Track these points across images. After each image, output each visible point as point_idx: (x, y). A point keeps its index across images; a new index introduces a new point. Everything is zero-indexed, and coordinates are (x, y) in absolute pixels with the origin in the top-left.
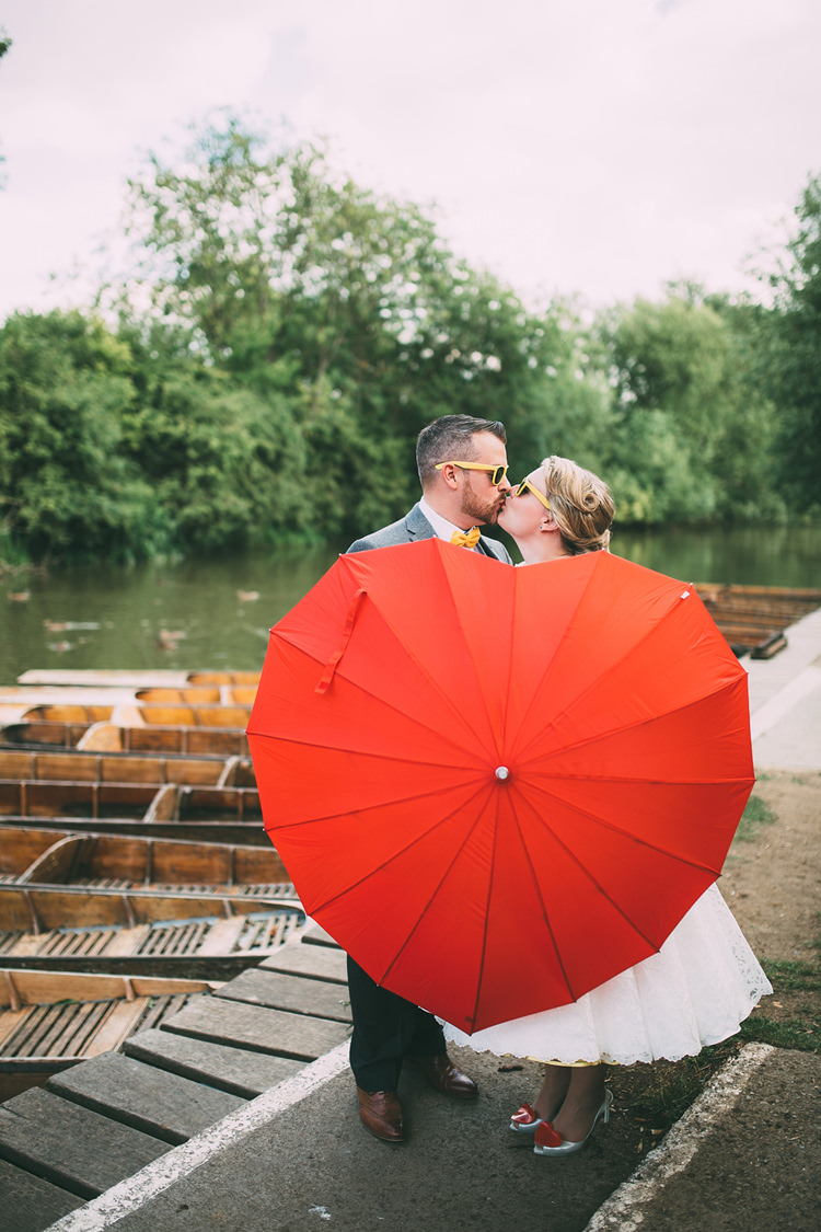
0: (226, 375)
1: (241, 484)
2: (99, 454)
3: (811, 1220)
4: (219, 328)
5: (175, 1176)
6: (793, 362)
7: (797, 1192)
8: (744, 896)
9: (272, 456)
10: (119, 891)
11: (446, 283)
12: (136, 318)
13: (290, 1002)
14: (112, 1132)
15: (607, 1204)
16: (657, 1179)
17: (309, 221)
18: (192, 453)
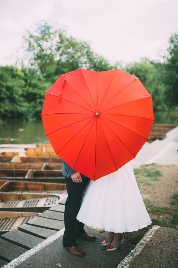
0: (45, 79)
2: (17, 97)
3: (166, 265)
4: (43, 69)
5: (27, 257)
6: (168, 75)
7: (163, 259)
8: (155, 193)
10: (19, 193)
11: (92, 59)
12: (25, 67)
13: (55, 217)
14: (15, 247)
15: (122, 262)
16: (133, 256)
17: (62, 45)
18: (38, 96)
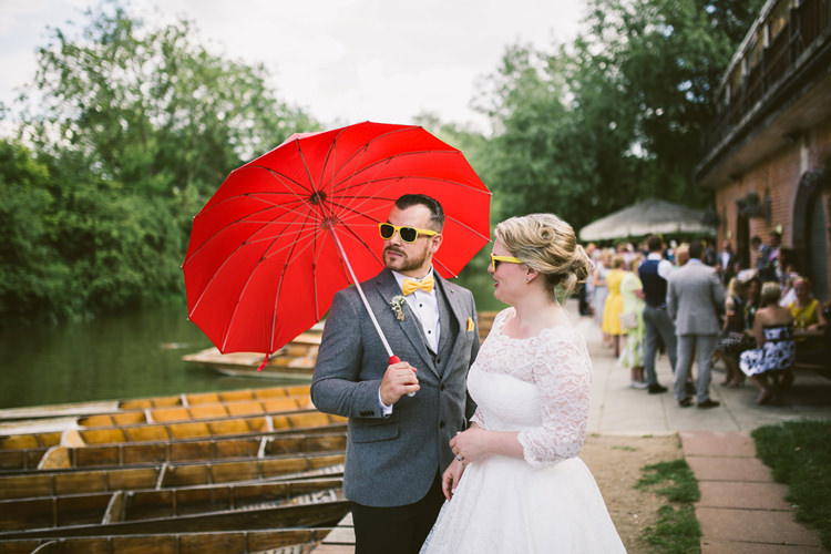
0: (120, 185)
1: (135, 261)
2: (28, 245)
6: (509, 165)
9: (157, 241)
11: (273, 121)
12: (50, 147)
17: (174, 79)
18: (98, 241)
